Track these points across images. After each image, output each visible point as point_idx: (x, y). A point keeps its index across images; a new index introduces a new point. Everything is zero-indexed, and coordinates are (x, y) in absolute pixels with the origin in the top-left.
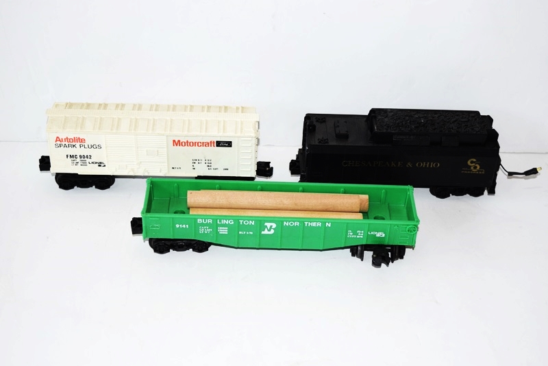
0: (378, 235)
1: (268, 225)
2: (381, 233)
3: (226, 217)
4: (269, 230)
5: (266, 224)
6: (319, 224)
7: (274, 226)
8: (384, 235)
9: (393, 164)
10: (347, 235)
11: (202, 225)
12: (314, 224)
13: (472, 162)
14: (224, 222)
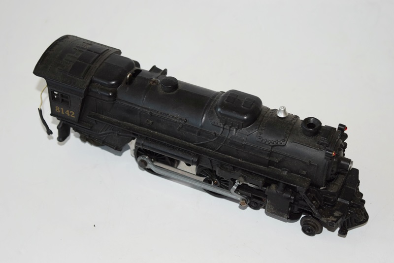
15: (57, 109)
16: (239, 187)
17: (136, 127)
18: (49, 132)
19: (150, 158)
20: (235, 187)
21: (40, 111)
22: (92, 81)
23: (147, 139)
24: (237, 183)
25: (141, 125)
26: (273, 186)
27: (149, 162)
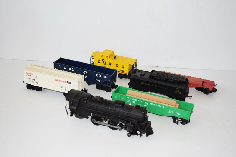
0: (178, 114)
1: (146, 103)
2: (179, 113)
3: (135, 99)
4: (146, 105)
5: (145, 103)
6: (161, 106)
7: (148, 104)
8: (179, 114)
9: (154, 86)
10: (168, 112)
11: (128, 99)
12: (159, 106)
13: (177, 89)
14: (134, 99)
15: (71, 107)
16: (119, 124)
17: (92, 110)
18: (68, 114)
19: (95, 120)
20: (118, 125)
21: (66, 107)
22: (81, 98)
23: (95, 113)
24: (119, 123)
25: (93, 110)
26: (128, 123)
27: (95, 121)
